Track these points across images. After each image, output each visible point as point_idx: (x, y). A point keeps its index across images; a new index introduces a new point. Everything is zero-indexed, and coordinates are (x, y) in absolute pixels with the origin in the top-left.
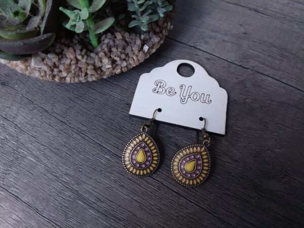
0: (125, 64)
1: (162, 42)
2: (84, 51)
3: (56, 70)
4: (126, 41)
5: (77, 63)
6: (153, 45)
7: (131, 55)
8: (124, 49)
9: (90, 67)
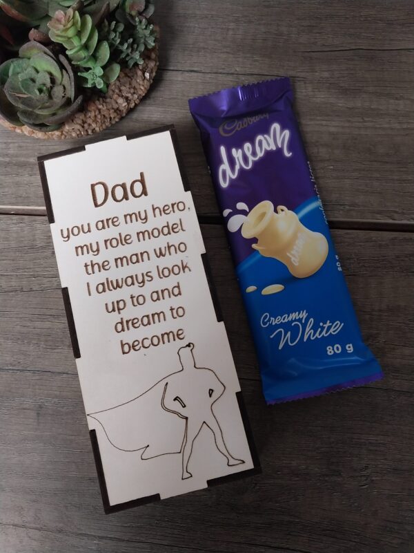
0: (136, 96)
1: (158, 64)
2: (101, 99)
3: (86, 125)
4: (129, 77)
5: (100, 112)
6: (152, 70)
7: (137, 87)
8: (130, 84)
9: (112, 111)
